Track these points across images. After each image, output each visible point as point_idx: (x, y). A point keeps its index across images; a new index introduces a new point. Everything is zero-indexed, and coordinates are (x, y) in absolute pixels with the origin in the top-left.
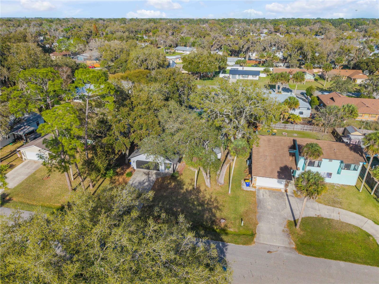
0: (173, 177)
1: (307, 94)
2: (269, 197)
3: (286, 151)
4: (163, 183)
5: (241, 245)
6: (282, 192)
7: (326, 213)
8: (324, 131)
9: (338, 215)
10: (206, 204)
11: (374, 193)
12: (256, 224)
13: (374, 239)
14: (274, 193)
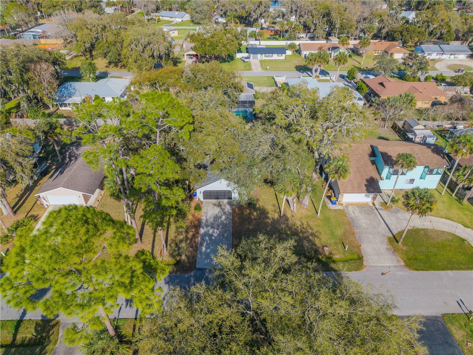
0: (251, 205)
1: (348, 78)
2: (359, 214)
3: (367, 160)
4: (242, 213)
5: (354, 272)
6: (370, 207)
7: (420, 223)
8: (383, 126)
9: (430, 223)
10: (300, 232)
11: (455, 195)
12: (359, 247)
13: (468, 243)
14: (363, 209)
